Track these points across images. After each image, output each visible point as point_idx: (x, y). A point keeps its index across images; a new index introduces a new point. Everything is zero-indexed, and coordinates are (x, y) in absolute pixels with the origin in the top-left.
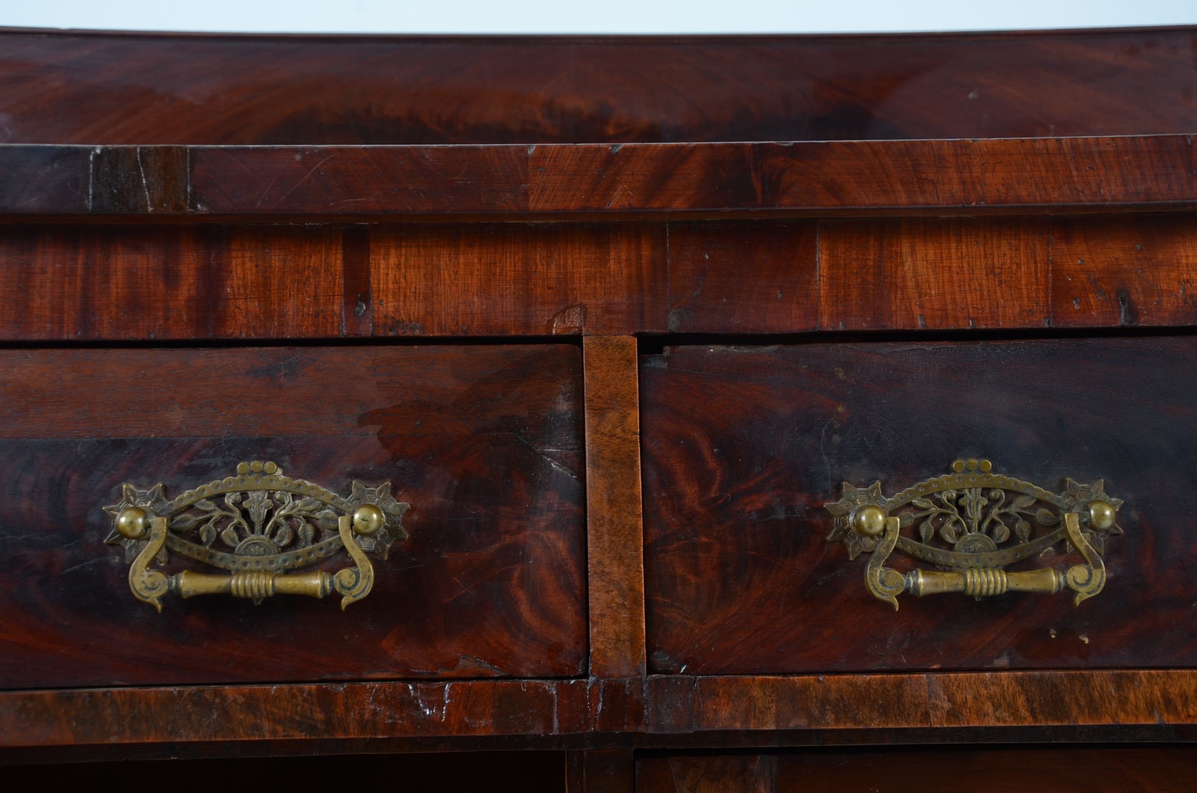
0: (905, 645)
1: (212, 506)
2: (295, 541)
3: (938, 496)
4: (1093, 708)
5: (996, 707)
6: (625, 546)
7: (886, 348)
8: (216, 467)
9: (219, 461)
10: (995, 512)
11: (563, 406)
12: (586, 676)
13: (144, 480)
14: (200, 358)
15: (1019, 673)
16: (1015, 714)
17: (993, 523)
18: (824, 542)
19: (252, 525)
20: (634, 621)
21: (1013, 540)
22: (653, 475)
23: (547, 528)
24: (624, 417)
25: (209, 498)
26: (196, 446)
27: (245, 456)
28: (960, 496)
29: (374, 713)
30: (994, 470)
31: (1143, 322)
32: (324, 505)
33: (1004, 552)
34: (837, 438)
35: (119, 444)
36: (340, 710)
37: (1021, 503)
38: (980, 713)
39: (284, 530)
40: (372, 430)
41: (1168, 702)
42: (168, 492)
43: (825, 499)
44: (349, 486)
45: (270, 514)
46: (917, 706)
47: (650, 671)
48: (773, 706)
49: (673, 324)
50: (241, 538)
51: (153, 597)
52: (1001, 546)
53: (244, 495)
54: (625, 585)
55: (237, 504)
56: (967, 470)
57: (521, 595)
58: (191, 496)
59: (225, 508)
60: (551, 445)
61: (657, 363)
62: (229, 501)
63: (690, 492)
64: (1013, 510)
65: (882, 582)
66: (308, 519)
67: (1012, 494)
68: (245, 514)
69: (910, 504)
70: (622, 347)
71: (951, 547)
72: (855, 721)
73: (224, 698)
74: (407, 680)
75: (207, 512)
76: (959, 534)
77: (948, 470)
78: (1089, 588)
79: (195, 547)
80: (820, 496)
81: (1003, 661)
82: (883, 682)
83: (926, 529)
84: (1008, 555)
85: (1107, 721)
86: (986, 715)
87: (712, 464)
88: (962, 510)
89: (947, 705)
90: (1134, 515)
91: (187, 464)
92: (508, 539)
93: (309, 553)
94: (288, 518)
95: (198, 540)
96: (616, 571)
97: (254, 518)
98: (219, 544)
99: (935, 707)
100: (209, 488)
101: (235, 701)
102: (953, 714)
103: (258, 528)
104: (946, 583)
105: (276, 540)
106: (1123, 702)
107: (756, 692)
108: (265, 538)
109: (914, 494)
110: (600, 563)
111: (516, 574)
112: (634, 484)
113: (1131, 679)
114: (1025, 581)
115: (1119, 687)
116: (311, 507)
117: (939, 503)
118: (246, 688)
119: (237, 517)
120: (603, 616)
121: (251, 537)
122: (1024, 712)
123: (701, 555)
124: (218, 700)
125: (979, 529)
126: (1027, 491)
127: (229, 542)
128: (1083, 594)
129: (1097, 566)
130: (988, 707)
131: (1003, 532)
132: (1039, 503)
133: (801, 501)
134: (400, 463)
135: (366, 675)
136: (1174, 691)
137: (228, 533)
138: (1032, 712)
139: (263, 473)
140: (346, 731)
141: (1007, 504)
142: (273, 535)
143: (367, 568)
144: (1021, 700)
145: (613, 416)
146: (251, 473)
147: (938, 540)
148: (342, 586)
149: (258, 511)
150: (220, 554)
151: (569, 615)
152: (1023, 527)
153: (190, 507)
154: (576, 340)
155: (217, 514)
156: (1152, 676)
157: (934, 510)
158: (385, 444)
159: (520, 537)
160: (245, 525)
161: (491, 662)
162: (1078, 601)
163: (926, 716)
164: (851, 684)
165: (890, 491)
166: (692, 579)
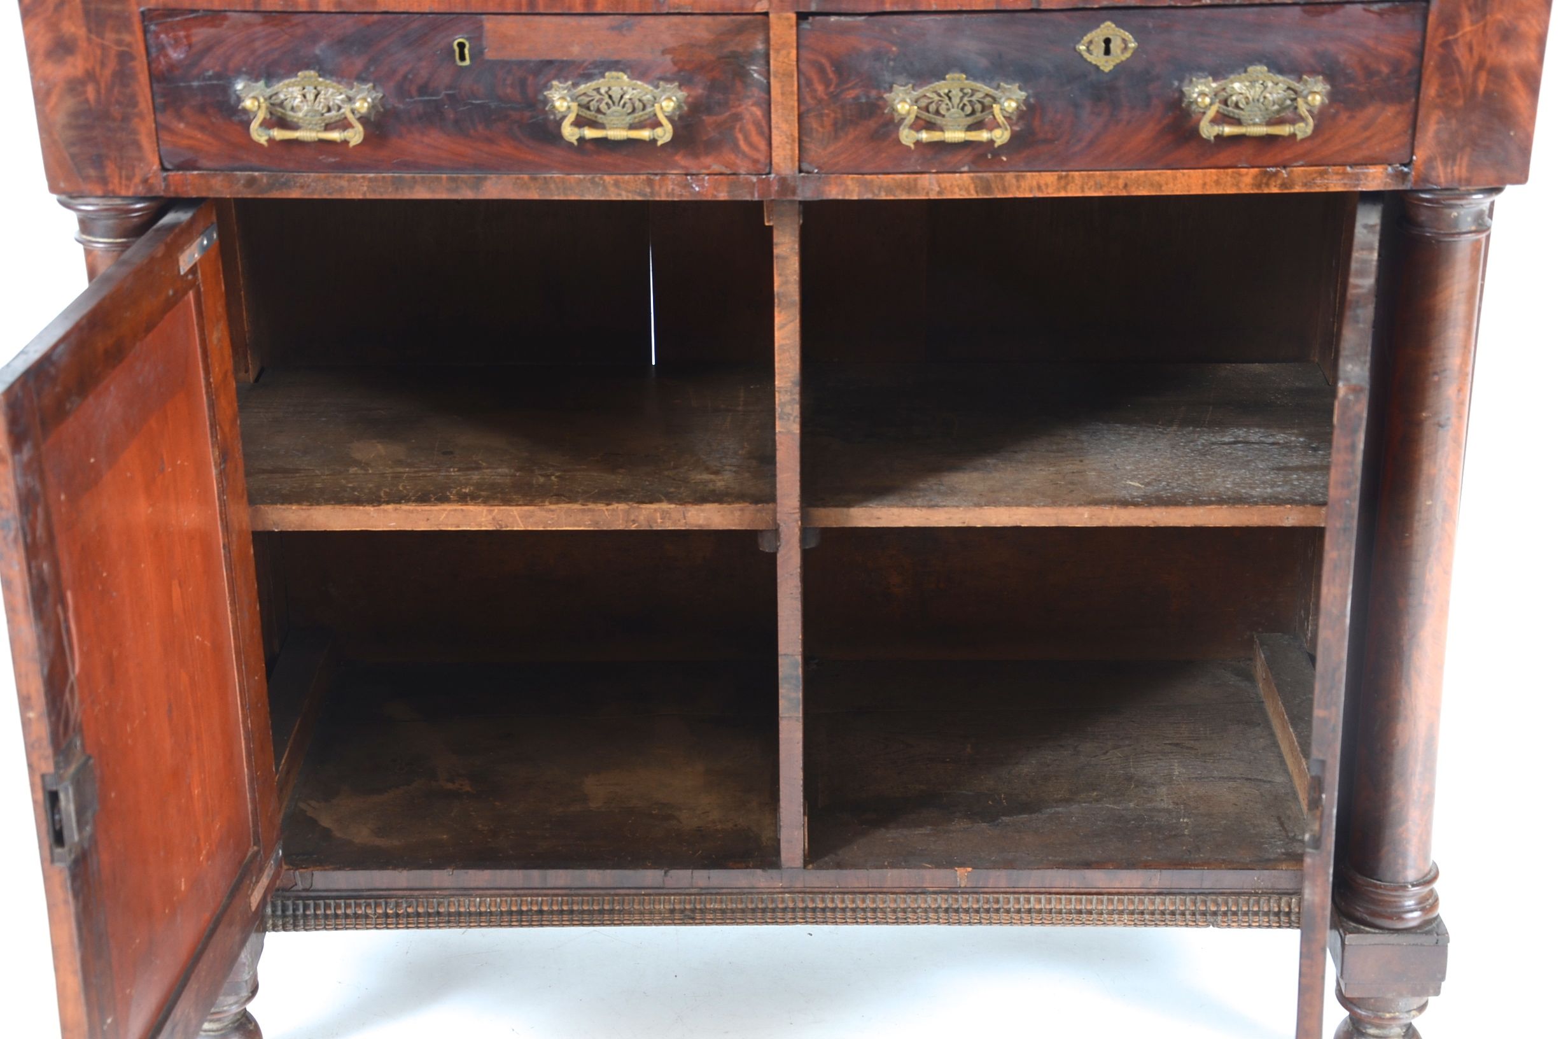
0: (920, 161)
1: (595, 93)
2: (634, 110)
3: (939, 91)
4: (1005, 190)
5: (960, 189)
6: (789, 115)
7: (918, 18)
8: (595, 75)
9: (596, 71)
10: (965, 100)
11: (760, 46)
12: (769, 173)
13: (562, 80)
14: (586, 21)
15: (972, 175)
16: (969, 192)
17: (965, 105)
18: (883, 113)
19: (614, 103)
20: (792, 150)
21: (973, 112)
22: (803, 81)
23: (752, 105)
24: (789, 53)
25: (594, 90)
26: (585, 64)
27: (609, 69)
28: (950, 91)
29: (673, 190)
30: (967, 79)
31: (1043, 7)
32: (646, 94)
33: (968, 118)
34: (891, 63)
35: (550, 63)
36: (657, 188)
37: (978, 96)
38: (952, 193)
39: (629, 105)
40: (669, 57)
41: (1039, 188)
42: (575, 85)
43: (885, 93)
44: (658, 84)
45: (622, 97)
46: (924, 189)
47: (800, 171)
48: (857, 189)
49: (813, 8)
50: (609, 108)
51: (573, 139)
52: (968, 116)
53: (610, 89)
54: (789, 133)
55: (607, 92)
56: (953, 79)
57: (740, 136)
58: (585, 88)
59: (601, 94)
60: (754, 65)
61: (806, 26)
62: (603, 91)
63: (820, 88)
64: (974, 99)
65: (907, 137)
66: (640, 100)
67: (974, 91)
68: (610, 97)
69: (925, 96)
70: (788, 19)
71: (943, 116)
72: (894, 196)
73: (604, 181)
74: (687, 175)
75: (591, 96)
76: (948, 110)
77: (944, 79)
78: (1001, 140)
79: (588, 112)
80: (882, 91)
81: (966, 169)
82: (908, 178)
83: (932, 108)
84: (970, 120)
85: (1010, 196)
86: (955, 193)
87: (831, 75)
88: (950, 99)
89: (937, 189)
90: (1032, 100)
91: (582, 72)
92: (734, 110)
93: (641, 116)
94: (630, 99)
95: (588, 108)
96: (784, 126)
97: (614, 99)
98: (599, 111)
99: (932, 190)
100: (593, 84)
101: (609, 182)
102: (939, 193)
103: (616, 103)
104: (936, 136)
105: (625, 109)
106: (1019, 187)
107: (849, 182)
108: (619, 108)
109: (928, 90)
110: (777, 123)
111: (738, 126)
112: (793, 86)
113: (1023, 177)
114: (974, 136)
115: (1018, 181)
116: (641, 95)
117: (939, 95)
118: (614, 177)
119: (607, 99)
120: (778, 147)
121: (613, 108)
122: (973, 192)
123: (825, 118)
124: (601, 182)
125: (958, 107)
126: (981, 90)
127: (603, 110)
128: (998, 143)
129: (1006, 129)
130: (957, 190)
131: (968, 109)
132: (987, 95)
133: (873, 93)
134: (682, 74)
135: (668, 172)
136: (1042, 182)
137: (603, 107)
138: (977, 192)
139: (618, 78)
140: (660, 196)
141: (972, 95)
142: (624, 106)
143: (668, 127)
144: (972, 187)
145: (784, 52)
146: (612, 78)
147: (937, 112)
148: (658, 136)
149: (616, 97)
150: (600, 116)
151: (763, 145)
152: (978, 107)
153: (585, 94)
154: (766, 14)
155: (598, 97)
156: (1033, 176)
157: (936, 98)
158: (675, 63)
159: (739, 110)
160: (610, 102)
161: (726, 167)
162: (996, 145)
163: (927, 193)
164: (893, 179)
165: (916, 88)
166: (820, 130)
